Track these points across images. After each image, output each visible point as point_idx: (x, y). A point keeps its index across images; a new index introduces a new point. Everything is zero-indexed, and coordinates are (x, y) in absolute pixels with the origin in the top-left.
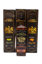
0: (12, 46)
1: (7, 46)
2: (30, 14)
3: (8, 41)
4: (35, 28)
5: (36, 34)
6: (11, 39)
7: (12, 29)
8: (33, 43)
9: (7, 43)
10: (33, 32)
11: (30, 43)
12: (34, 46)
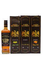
0: (18, 48)
1: (13, 48)
2: (33, 20)
3: (14, 44)
4: (38, 32)
5: (39, 37)
6: (17, 42)
7: (18, 33)
8: (37, 45)
9: (14, 45)
10: (36, 35)
11: (34, 45)
12: (38, 48)
